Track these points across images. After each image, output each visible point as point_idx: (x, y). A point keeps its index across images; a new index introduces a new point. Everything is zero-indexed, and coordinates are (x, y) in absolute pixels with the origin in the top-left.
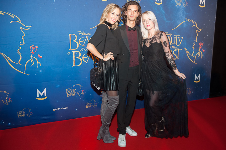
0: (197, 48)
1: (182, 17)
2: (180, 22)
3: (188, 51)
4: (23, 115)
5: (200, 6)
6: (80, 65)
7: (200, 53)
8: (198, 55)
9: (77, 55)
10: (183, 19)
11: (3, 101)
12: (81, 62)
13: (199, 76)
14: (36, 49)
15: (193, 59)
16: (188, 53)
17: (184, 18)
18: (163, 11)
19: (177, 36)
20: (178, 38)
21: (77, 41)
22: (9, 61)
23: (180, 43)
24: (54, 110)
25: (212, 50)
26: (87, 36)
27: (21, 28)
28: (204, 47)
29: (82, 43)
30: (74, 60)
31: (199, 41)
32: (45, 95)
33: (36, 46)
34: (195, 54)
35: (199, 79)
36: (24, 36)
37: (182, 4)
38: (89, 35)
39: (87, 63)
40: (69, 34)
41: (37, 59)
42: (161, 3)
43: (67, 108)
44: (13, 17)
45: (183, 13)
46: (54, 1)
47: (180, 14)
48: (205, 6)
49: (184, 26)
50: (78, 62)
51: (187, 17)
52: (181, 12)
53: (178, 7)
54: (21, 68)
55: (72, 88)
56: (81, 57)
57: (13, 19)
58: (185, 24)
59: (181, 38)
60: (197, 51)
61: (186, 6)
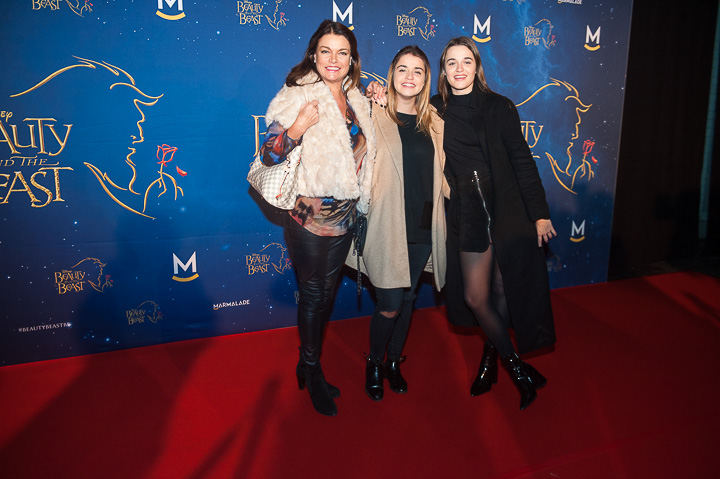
0: (577, 154)
1: (540, 75)
2: (535, 88)
3: (555, 162)
4: (139, 320)
5: (586, 46)
7: (586, 168)
8: (580, 173)
10: (543, 79)
11: (92, 284)
13: (583, 226)
14: (171, 153)
15: (567, 181)
16: (555, 167)
17: (546, 76)
18: (494, 59)
19: (527, 122)
20: (530, 128)
23: (537, 140)
24: (216, 306)
25: (616, 159)
27: (135, 100)
28: (596, 152)
31: (584, 135)
32: (194, 270)
33: (172, 145)
34: (572, 168)
35: (582, 233)
36: (143, 120)
37: (540, 41)
41: (173, 179)
42: (489, 39)
43: (247, 302)
44: (118, 74)
45: (544, 64)
46: (218, 33)
47: (537, 68)
48: (598, 47)
49: (546, 98)
51: (555, 75)
52: (538, 62)
53: (530, 49)
54: (136, 202)
55: (261, 254)
57: (117, 79)
58: (548, 93)
59: (537, 129)
60: (577, 162)
61: (551, 47)
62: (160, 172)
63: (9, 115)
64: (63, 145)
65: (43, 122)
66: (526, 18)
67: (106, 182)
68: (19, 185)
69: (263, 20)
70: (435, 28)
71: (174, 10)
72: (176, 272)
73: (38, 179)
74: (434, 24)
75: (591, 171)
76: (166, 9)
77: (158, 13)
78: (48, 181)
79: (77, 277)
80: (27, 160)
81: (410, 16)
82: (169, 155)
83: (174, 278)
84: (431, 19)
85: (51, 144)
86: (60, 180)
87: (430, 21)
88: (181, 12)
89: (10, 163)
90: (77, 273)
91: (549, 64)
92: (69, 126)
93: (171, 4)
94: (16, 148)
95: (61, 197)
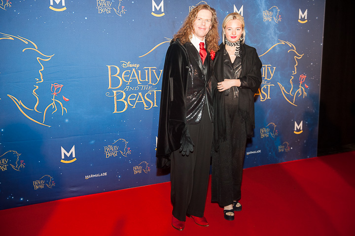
0: (296, 82)
1: (273, 38)
2: (270, 45)
3: (283, 88)
4: (41, 186)
5: (299, 21)
6: (124, 110)
8: (298, 93)
9: (120, 96)
11: (12, 166)
12: (126, 107)
14: (59, 88)
15: (291, 99)
16: (283, 91)
17: (276, 38)
19: (266, 65)
20: (268, 69)
21: (120, 75)
22: (21, 106)
23: (272, 75)
24: (87, 177)
25: (320, 85)
26: (134, 68)
27: (38, 58)
28: (307, 81)
29: (127, 79)
30: (115, 103)
31: (300, 72)
32: (74, 156)
34: (294, 91)
35: (301, 129)
36: (42, 69)
37: (272, 19)
38: (138, 66)
39: (134, 107)
40: (109, 67)
41: (61, 103)
43: (106, 174)
44: (27, 43)
45: (275, 31)
46: (86, 18)
47: (271, 34)
48: (306, 21)
49: (277, 51)
50: (121, 106)
51: (281, 38)
53: (266, 23)
54: (38, 117)
55: (113, 145)
56: (126, 99)
57: (27, 46)
58: (278, 48)
59: (272, 69)
60: (296, 87)
61: (279, 22)
66: (264, 6)
75: (304, 93)
79: (3, 162)
90: (3, 160)
91: (278, 32)
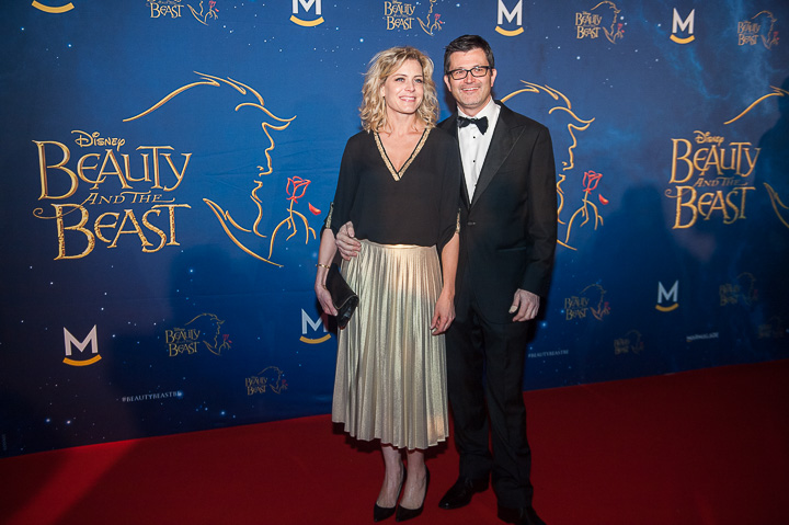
23: (752, 166)
27: (263, 124)
41: (304, 218)
49: (766, 111)
57: (244, 98)
58: (768, 106)
62: (290, 210)
63: (121, 143)
64: (180, 177)
65: (159, 151)
67: (227, 222)
68: (129, 225)
69: (415, 23)
70: (624, 28)
71: (311, 15)
72: (305, 331)
73: (152, 219)
74: (623, 22)
76: (302, 14)
77: (293, 19)
78: (161, 221)
79: (191, 336)
80: (139, 196)
81: (593, 13)
82: (301, 188)
83: (302, 339)
84: (619, 15)
85: (167, 178)
86: (176, 219)
87: (618, 18)
88: (319, 17)
89: (120, 199)
90: (191, 332)
92: (188, 155)
93: (307, 7)
94: (128, 182)
95: (176, 240)
